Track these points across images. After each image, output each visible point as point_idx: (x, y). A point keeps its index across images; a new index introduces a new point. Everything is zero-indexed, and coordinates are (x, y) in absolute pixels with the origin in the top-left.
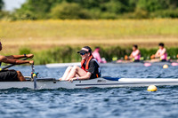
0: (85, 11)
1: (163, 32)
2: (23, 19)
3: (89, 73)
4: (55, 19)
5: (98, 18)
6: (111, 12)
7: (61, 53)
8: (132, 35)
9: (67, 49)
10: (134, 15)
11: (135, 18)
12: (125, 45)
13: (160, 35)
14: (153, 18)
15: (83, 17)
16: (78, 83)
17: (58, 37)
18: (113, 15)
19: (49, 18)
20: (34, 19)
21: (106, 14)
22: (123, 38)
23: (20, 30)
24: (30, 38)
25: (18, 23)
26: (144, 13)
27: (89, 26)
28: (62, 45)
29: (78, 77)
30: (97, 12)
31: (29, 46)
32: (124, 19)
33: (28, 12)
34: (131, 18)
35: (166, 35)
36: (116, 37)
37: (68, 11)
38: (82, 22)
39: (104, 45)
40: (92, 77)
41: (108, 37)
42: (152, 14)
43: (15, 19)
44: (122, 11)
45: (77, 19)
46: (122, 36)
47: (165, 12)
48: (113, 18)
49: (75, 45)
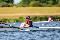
0: (41, 4)
2: (20, 7)
3: (29, 25)
4: (31, 7)
5: (46, 6)
7: (33, 18)
10: (57, 5)
12: (55, 15)
17: (32, 13)
19: (29, 6)
20: (24, 7)
22: (54, 13)
23: (19, 10)
24: (23, 13)
25: (19, 8)
27: (43, 9)
28: (34, 16)
30: (45, 4)
31: (22, 16)
33: (22, 4)
36: (51, 13)
37: (35, 4)
39: (48, 15)
40: (30, 26)
41: (49, 13)
43: (18, 7)
44: (54, 4)
45: (38, 7)
48: (51, 6)
49: (38, 15)
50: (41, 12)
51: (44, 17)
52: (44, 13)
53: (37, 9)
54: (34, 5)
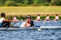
1: (43, 11)
4: (6, 6)
5: (21, 6)
6: (25, 4)
9: (10, 16)
10: (33, 5)
14: (40, 6)
15: (16, 5)
16: (26, 28)
18: (26, 5)
19: (4, 6)
21: (24, 5)
26: (37, 4)
27: (18, 9)
30: (20, 4)
32: (30, 6)
34: (32, 6)
39: (23, 15)
40: (31, 26)
42: (40, 5)
45: (14, 6)
47: (44, 4)
48: (26, 6)
49: (13, 15)
50: (16, 12)
51: (19, 17)
52: (19, 13)
53: (13, 9)
54: (9, 5)
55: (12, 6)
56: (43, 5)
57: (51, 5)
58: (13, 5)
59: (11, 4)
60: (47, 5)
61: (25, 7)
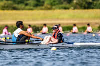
1: (60, 17)
3: (57, 40)
6: (31, 6)
8: (42, 19)
10: (43, 8)
11: (44, 9)
13: (58, 19)
14: (54, 9)
15: (15, 9)
18: (32, 8)
21: (28, 7)
26: (49, 7)
29: (51, 42)
32: (38, 10)
34: (42, 9)
35: (62, 19)
36: (33, 20)
38: (14, 12)
40: (59, 42)
42: (54, 7)
46: (37, 20)
55: (8, 10)
56: (60, 9)
57: (72, 8)
58: (10, 7)
59: (7, 7)
60: (65, 9)
61: (31, 12)
